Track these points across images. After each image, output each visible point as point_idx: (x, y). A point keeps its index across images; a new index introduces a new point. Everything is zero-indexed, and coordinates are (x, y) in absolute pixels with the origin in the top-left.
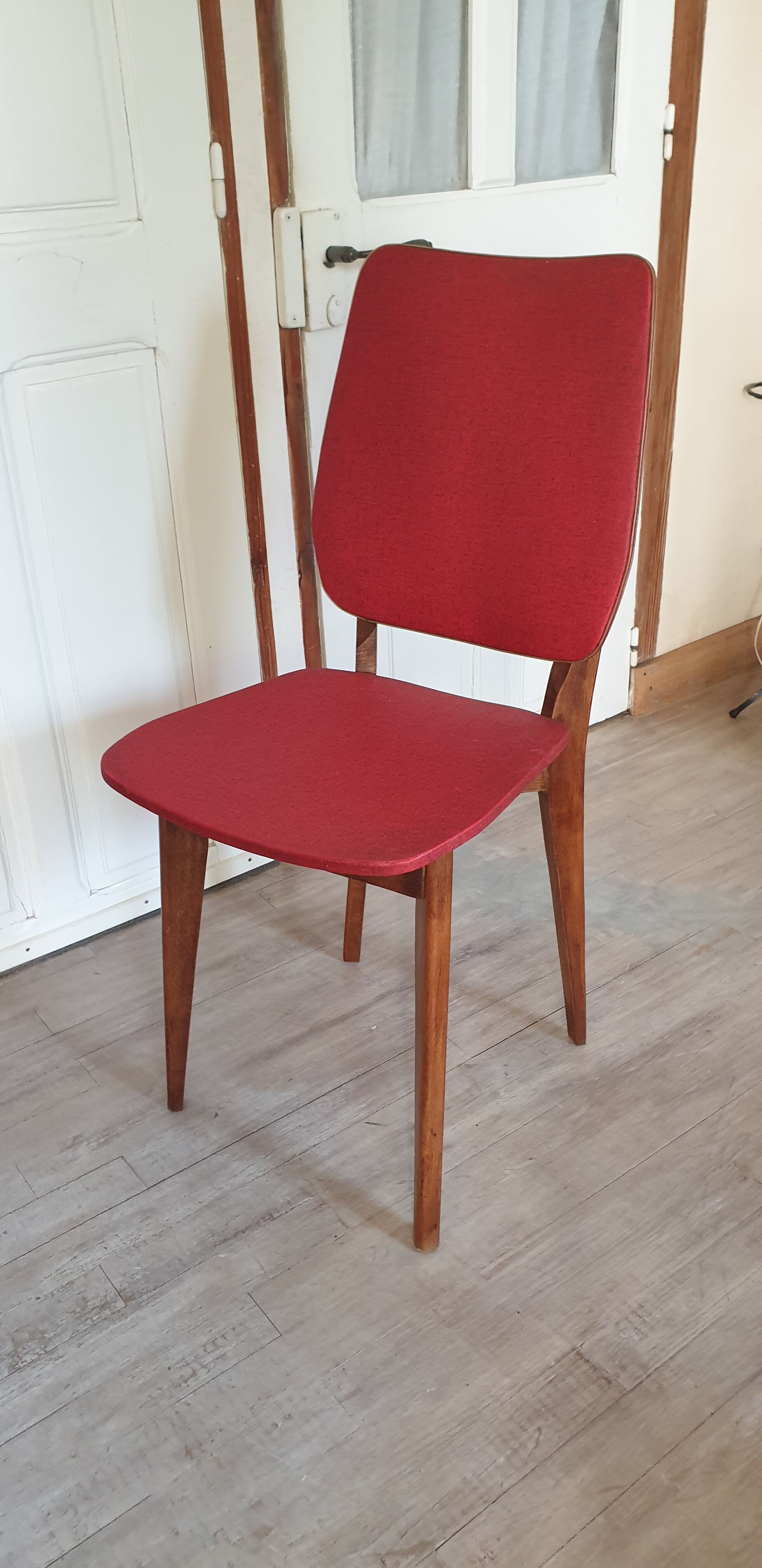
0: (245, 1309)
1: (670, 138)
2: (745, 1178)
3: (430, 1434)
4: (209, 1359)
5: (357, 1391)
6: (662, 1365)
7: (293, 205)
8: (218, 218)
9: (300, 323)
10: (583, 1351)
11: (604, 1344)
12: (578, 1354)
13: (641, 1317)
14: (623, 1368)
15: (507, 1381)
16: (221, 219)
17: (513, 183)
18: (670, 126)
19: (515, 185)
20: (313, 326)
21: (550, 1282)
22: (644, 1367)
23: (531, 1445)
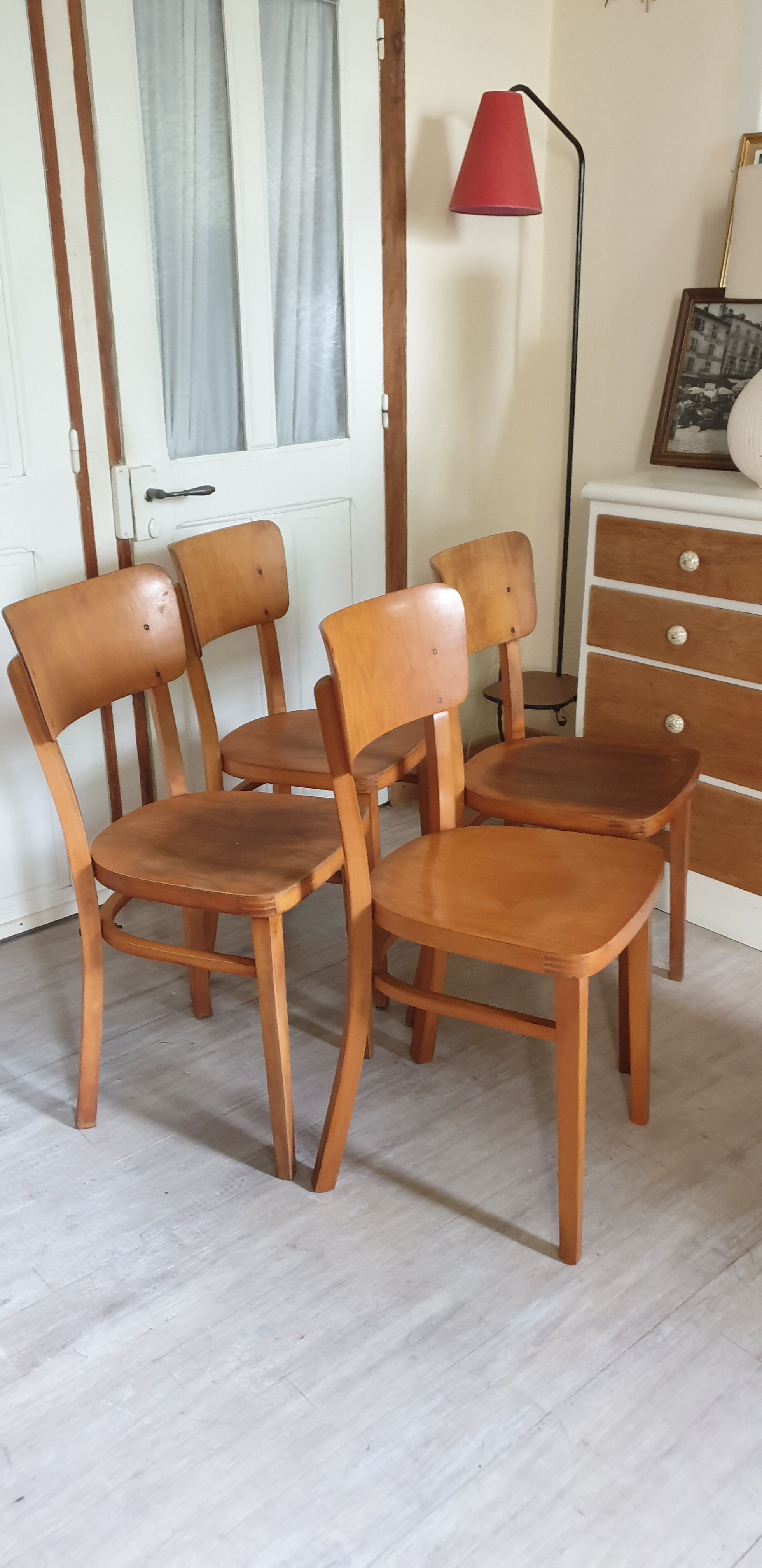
1: (386, 415)
5: (137, 1167)
7: (124, 464)
8: (75, 473)
9: (130, 536)
16: (77, 473)
17: (276, 446)
18: (386, 408)
19: (277, 447)
20: (139, 538)
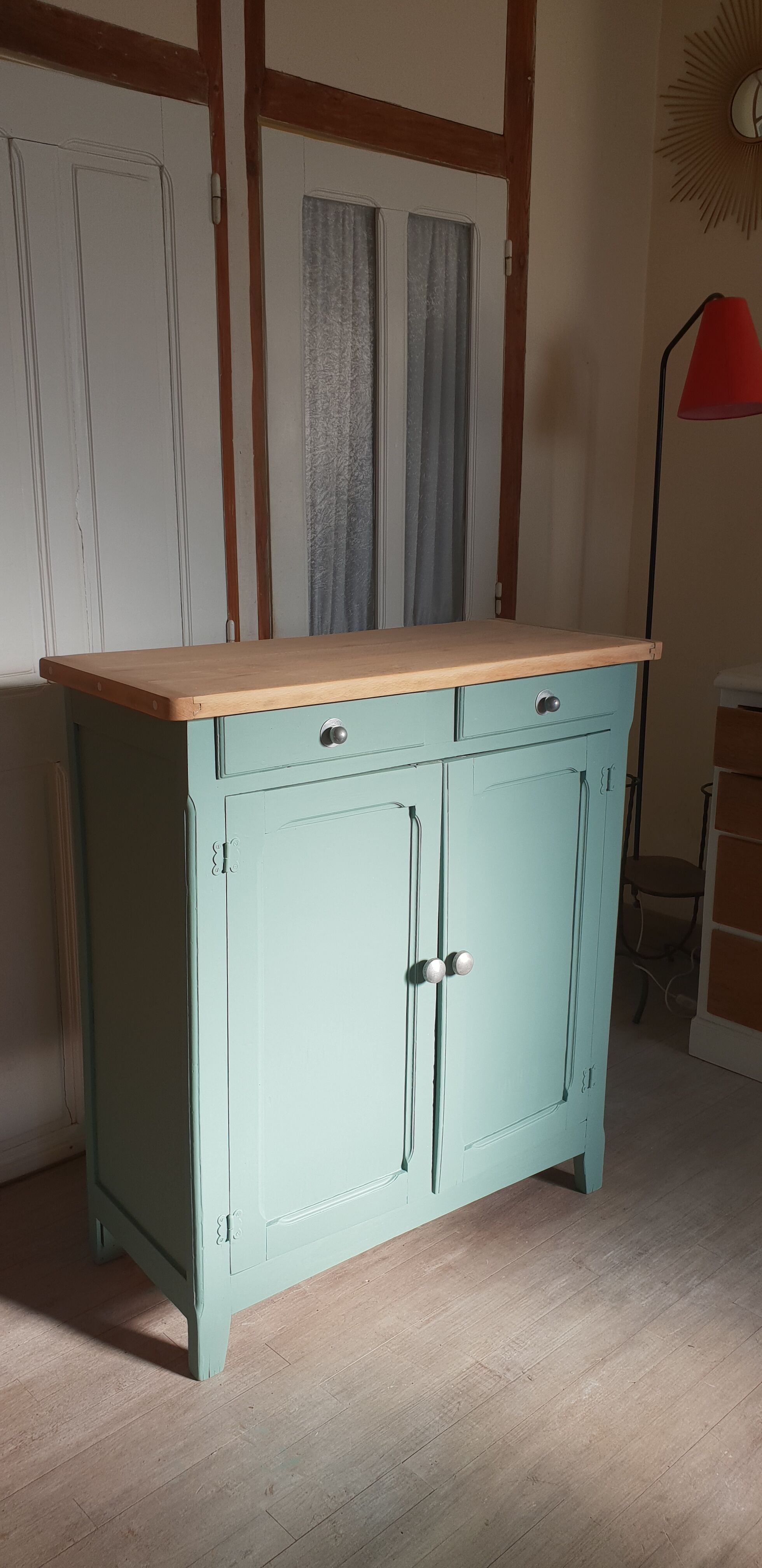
0: (265, 1352)
1: (499, 601)
2: (580, 1268)
3: (393, 1409)
4: (246, 1378)
6: (532, 1367)
10: (483, 1363)
11: (496, 1358)
12: (480, 1364)
13: (517, 1344)
14: (508, 1370)
15: (437, 1380)
18: (499, 595)
21: (459, 1328)
22: (522, 1369)
23: (455, 1410)
